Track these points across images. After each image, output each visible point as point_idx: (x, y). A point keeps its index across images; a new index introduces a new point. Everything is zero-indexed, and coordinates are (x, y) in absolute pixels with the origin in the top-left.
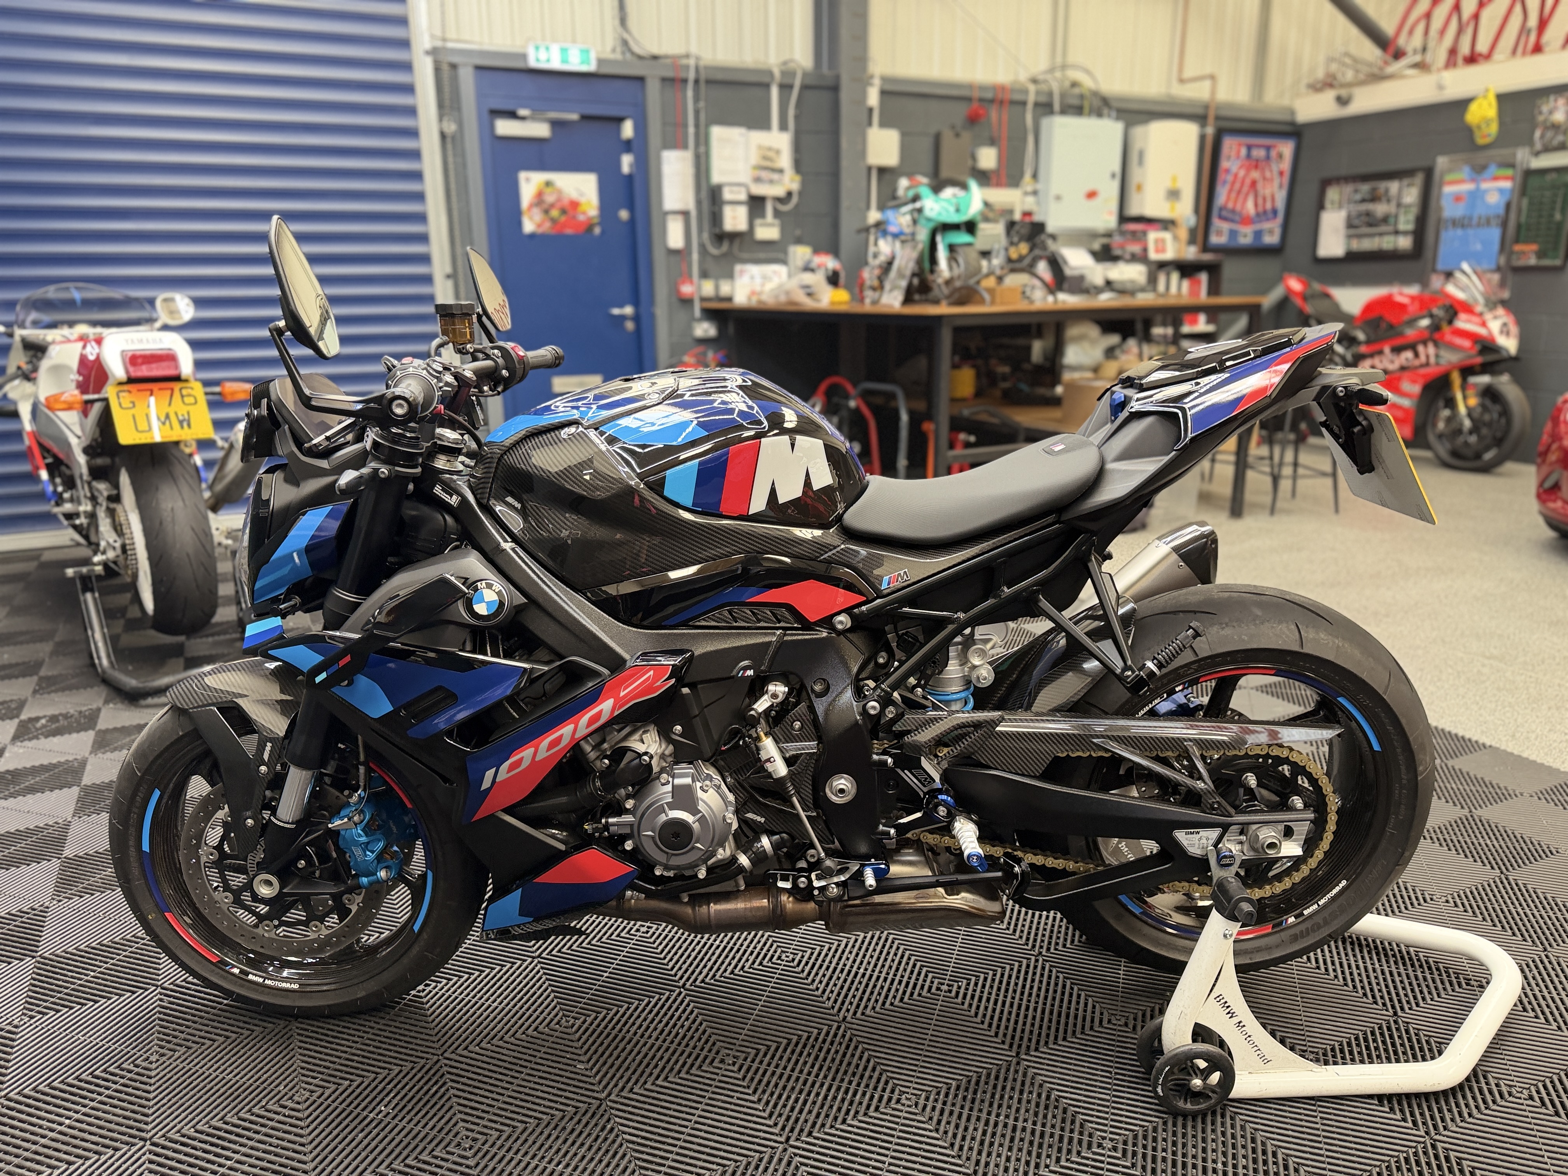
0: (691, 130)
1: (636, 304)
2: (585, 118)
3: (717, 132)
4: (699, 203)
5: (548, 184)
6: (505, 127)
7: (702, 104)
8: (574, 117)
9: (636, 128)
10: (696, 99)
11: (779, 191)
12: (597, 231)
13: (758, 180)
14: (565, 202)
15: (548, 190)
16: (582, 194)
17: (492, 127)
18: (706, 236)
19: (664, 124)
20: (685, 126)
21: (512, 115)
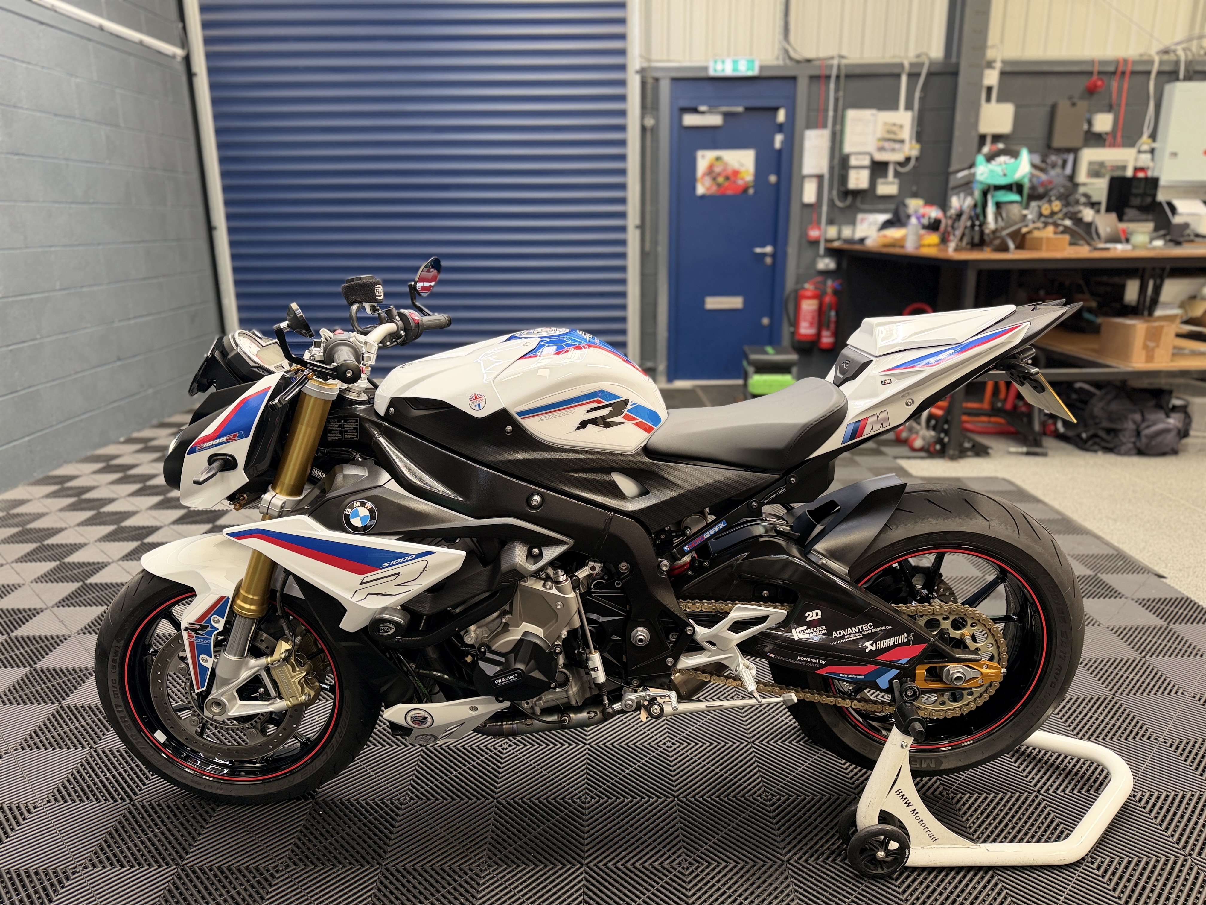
0: (831, 113)
1: (775, 244)
2: (747, 109)
3: (852, 114)
4: (831, 168)
5: (718, 159)
6: (690, 120)
7: (841, 93)
8: (740, 109)
9: (787, 116)
10: (837, 90)
11: (899, 157)
12: (751, 191)
13: (881, 149)
14: (729, 172)
15: (718, 163)
16: (742, 165)
17: (680, 120)
18: (835, 193)
19: (809, 110)
20: (826, 110)
21: (694, 110)
